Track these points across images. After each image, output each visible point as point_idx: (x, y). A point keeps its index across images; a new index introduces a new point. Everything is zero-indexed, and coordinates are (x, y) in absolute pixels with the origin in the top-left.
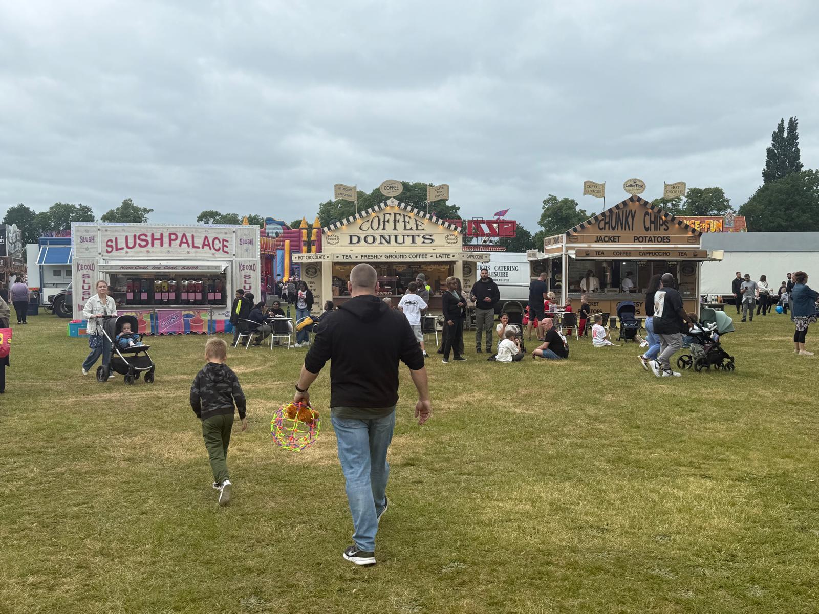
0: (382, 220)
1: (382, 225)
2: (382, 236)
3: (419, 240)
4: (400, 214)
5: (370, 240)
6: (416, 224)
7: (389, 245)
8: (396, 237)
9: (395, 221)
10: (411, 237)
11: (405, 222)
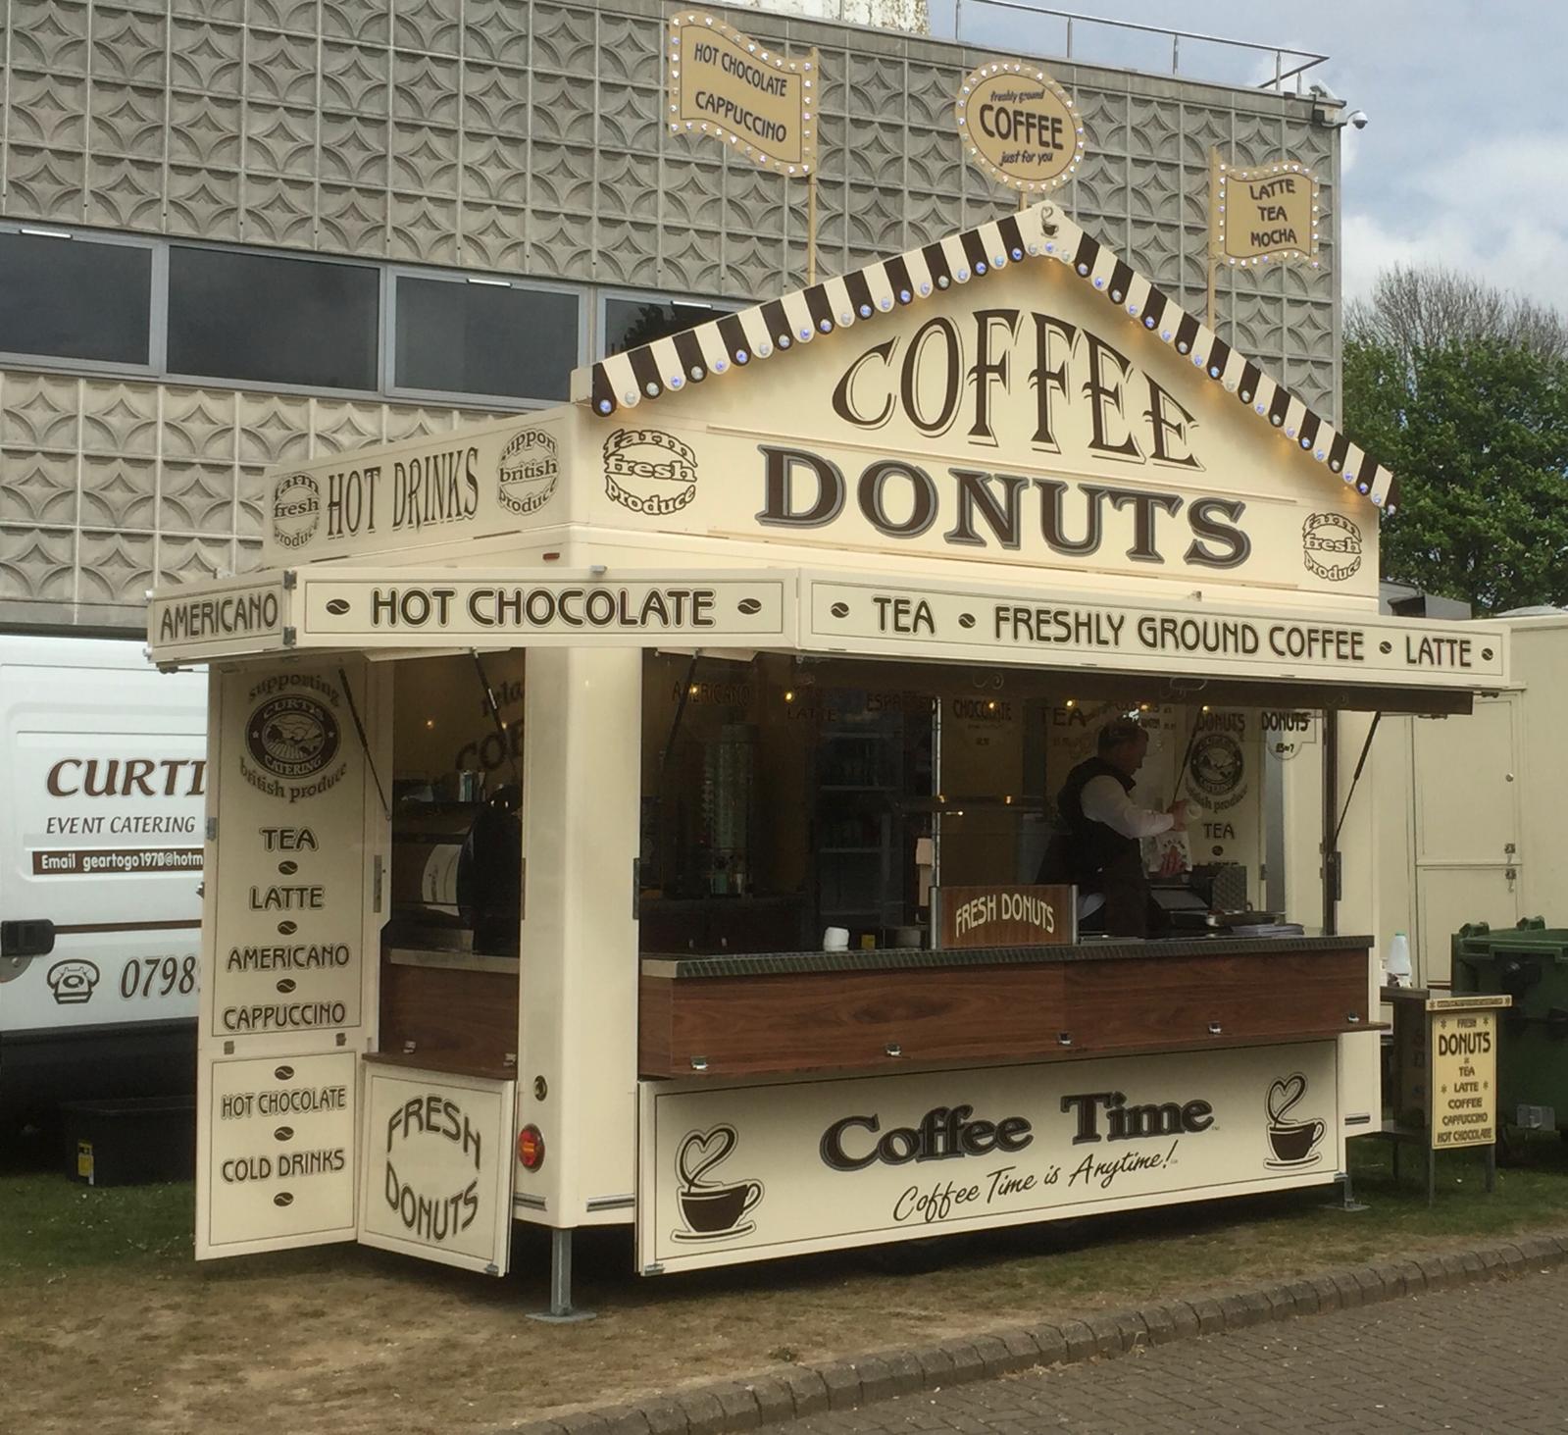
0: (969, 358)
1: (968, 392)
2: (971, 485)
3: (1173, 533)
4: (1069, 331)
5: (898, 499)
6: (1156, 416)
7: (1011, 554)
8: (1051, 493)
9: (1041, 374)
10: (1130, 509)
11: (1095, 387)
